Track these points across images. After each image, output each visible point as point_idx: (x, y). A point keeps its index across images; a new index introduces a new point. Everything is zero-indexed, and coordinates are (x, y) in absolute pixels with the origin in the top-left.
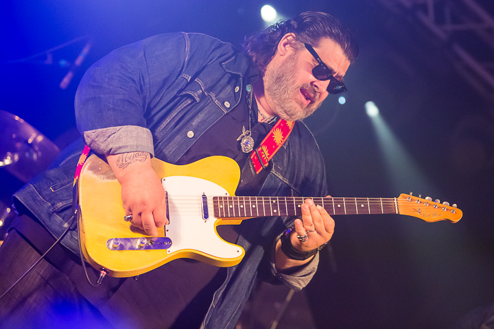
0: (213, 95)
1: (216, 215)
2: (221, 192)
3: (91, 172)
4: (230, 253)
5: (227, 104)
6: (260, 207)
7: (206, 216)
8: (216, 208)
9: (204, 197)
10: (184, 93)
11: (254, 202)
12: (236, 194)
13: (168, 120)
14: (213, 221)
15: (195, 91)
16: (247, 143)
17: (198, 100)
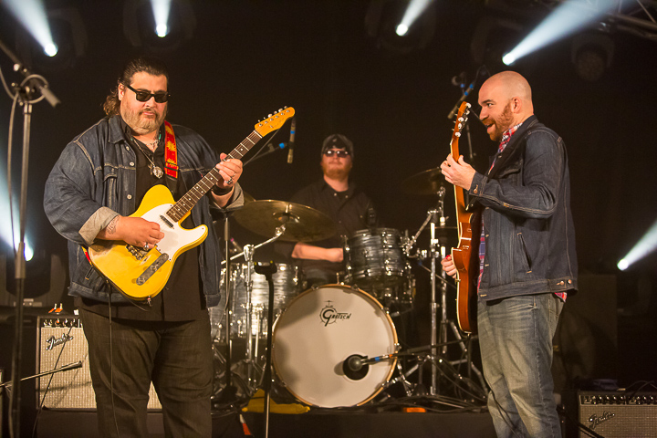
0: (120, 166)
1: (176, 221)
2: (167, 207)
3: (96, 256)
4: (200, 233)
5: (132, 164)
6: (193, 197)
7: (171, 226)
8: (172, 217)
9: (162, 217)
10: (106, 178)
11: (188, 197)
12: (176, 201)
13: (110, 198)
14: (177, 225)
15: (111, 172)
16: (157, 172)
17: (115, 176)
